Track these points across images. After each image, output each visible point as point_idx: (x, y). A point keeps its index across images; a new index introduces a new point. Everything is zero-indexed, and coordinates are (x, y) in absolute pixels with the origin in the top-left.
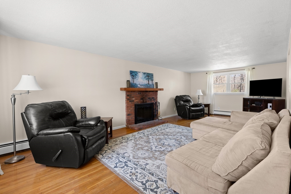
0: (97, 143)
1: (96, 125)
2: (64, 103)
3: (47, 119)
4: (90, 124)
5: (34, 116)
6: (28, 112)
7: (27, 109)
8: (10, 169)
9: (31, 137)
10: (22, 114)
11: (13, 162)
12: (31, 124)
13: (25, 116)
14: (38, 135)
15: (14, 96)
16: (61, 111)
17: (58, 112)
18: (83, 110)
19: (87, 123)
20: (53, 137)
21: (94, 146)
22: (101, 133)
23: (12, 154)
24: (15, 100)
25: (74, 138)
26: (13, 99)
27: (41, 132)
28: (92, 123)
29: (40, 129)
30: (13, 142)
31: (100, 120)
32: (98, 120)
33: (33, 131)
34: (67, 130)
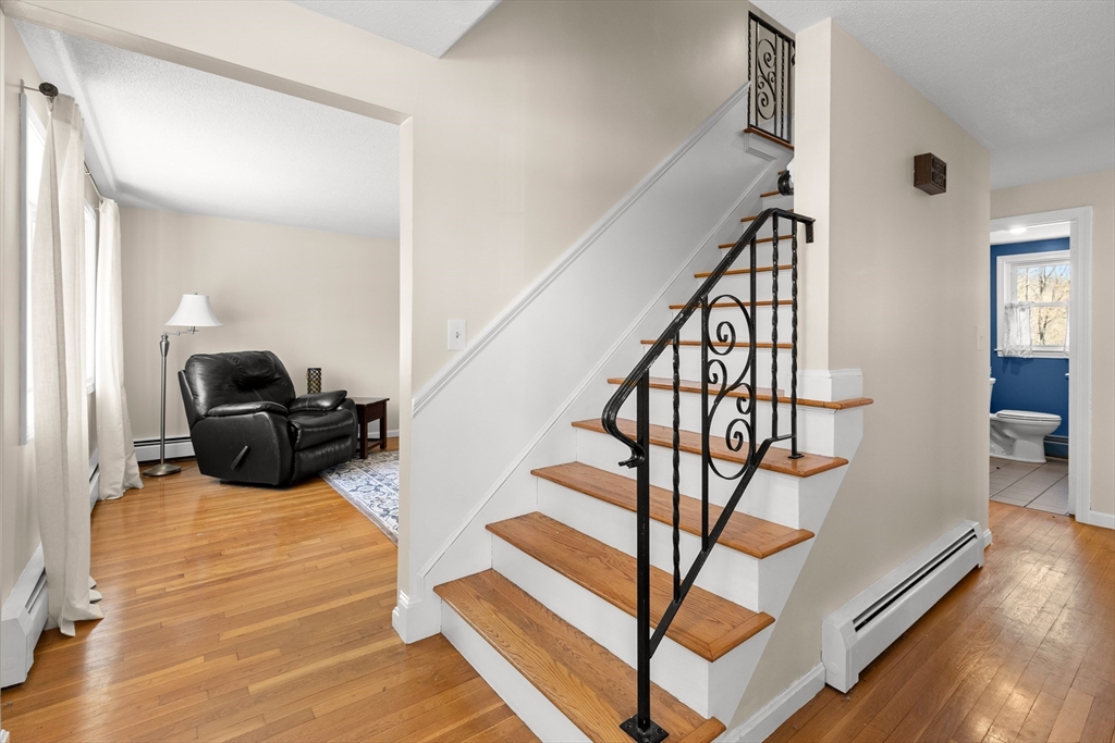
0: (329, 449)
1: (333, 408)
2: (266, 356)
3: (226, 386)
4: (319, 406)
5: (202, 379)
6: (191, 369)
7: (189, 363)
8: (152, 483)
9: (194, 419)
10: (180, 373)
11: (159, 474)
12: (195, 395)
13: (185, 379)
14: (207, 415)
15: (167, 337)
16: (256, 373)
17: (250, 373)
18: (314, 375)
19: (313, 403)
20: (235, 420)
21: (319, 453)
22: (340, 425)
23: (157, 462)
24: (167, 345)
25: (271, 422)
26: (163, 343)
27: (213, 410)
28: (326, 404)
29: (212, 403)
30: (159, 438)
31: (344, 400)
32: (340, 398)
33: (198, 408)
34: (258, 406)
